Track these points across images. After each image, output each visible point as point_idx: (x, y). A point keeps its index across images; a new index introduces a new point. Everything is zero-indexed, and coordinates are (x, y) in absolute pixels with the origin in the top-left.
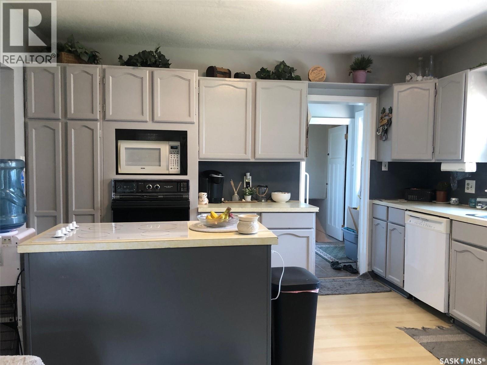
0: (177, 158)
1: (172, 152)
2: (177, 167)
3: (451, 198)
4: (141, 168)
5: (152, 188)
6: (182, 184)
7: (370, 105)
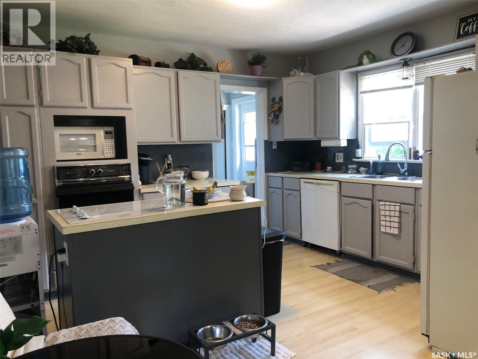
0: (112, 143)
1: (107, 137)
2: (112, 152)
3: (327, 167)
4: (77, 154)
5: (95, 173)
6: (123, 167)
7: (262, 94)
